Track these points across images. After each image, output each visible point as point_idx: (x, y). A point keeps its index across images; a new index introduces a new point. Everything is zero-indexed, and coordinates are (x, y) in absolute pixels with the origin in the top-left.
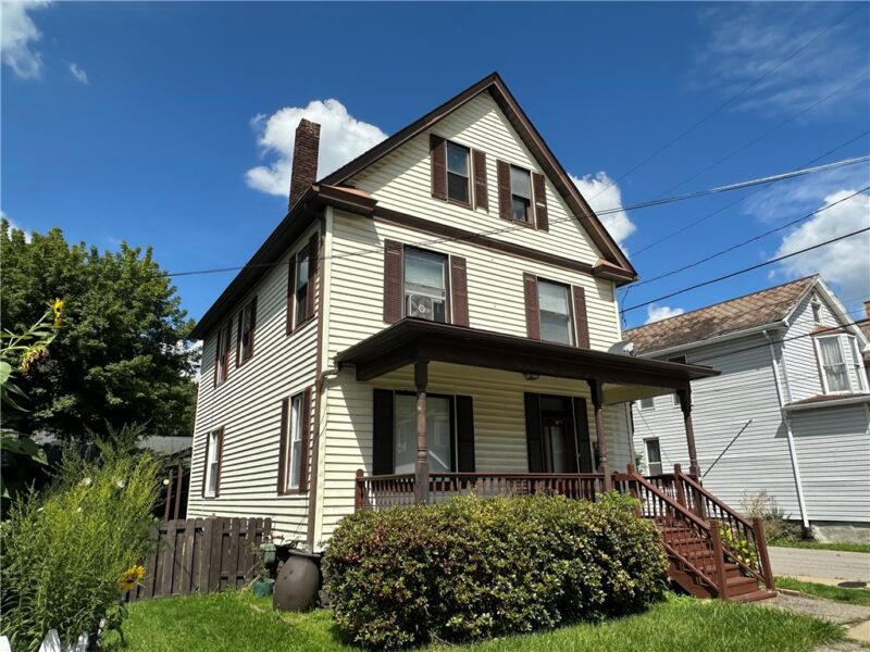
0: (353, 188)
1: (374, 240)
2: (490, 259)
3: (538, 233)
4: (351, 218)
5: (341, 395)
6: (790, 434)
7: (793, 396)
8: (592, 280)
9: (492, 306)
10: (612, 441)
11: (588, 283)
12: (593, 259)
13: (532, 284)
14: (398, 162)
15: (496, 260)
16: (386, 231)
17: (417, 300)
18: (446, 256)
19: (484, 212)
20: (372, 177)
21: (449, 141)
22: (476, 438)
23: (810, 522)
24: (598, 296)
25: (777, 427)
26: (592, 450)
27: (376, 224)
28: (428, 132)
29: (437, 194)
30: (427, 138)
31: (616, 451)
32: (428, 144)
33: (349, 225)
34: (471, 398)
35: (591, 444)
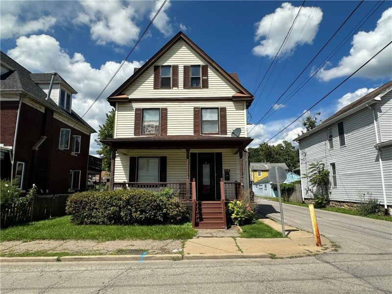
0: (124, 94)
1: (131, 109)
2: (178, 106)
3: (203, 90)
4: (123, 104)
5: (119, 160)
6: (380, 160)
7: (382, 139)
8: (232, 103)
9: (178, 123)
10: (236, 169)
11: (229, 106)
12: (231, 92)
13: (198, 113)
14: (141, 80)
15: (181, 106)
16: (136, 105)
17: (149, 126)
18: (159, 109)
19: (177, 88)
20: (132, 89)
21: (162, 66)
22: (167, 170)
23: (388, 206)
24: (235, 109)
25: (376, 156)
26: (223, 172)
27: (133, 104)
28: (153, 65)
29: (156, 87)
30: (153, 68)
31: (235, 172)
32: (153, 70)
33: (123, 107)
34: (166, 157)
35: (223, 170)
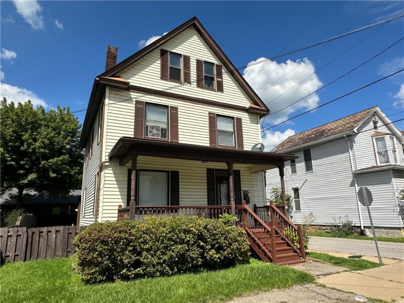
0: (120, 77)
1: (129, 100)
2: (191, 107)
3: (217, 93)
4: (117, 91)
5: (111, 172)
6: (356, 185)
7: (358, 166)
8: (247, 114)
9: (191, 129)
10: (254, 190)
11: (244, 117)
12: (247, 104)
13: (213, 118)
14: (143, 63)
15: (194, 107)
16: (134, 95)
17: (153, 127)
18: (168, 107)
19: (189, 85)
20: (130, 72)
21: (170, 52)
22: (180, 190)
23: (364, 227)
24: (249, 122)
25: (350, 182)
26: (242, 194)
27: (131, 93)
28: (160, 48)
29: (163, 77)
30: (159, 51)
31: (256, 194)
32: (159, 54)
33: (118, 94)
34: (178, 172)
35: (242, 191)
